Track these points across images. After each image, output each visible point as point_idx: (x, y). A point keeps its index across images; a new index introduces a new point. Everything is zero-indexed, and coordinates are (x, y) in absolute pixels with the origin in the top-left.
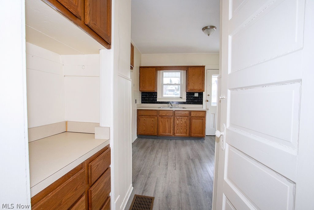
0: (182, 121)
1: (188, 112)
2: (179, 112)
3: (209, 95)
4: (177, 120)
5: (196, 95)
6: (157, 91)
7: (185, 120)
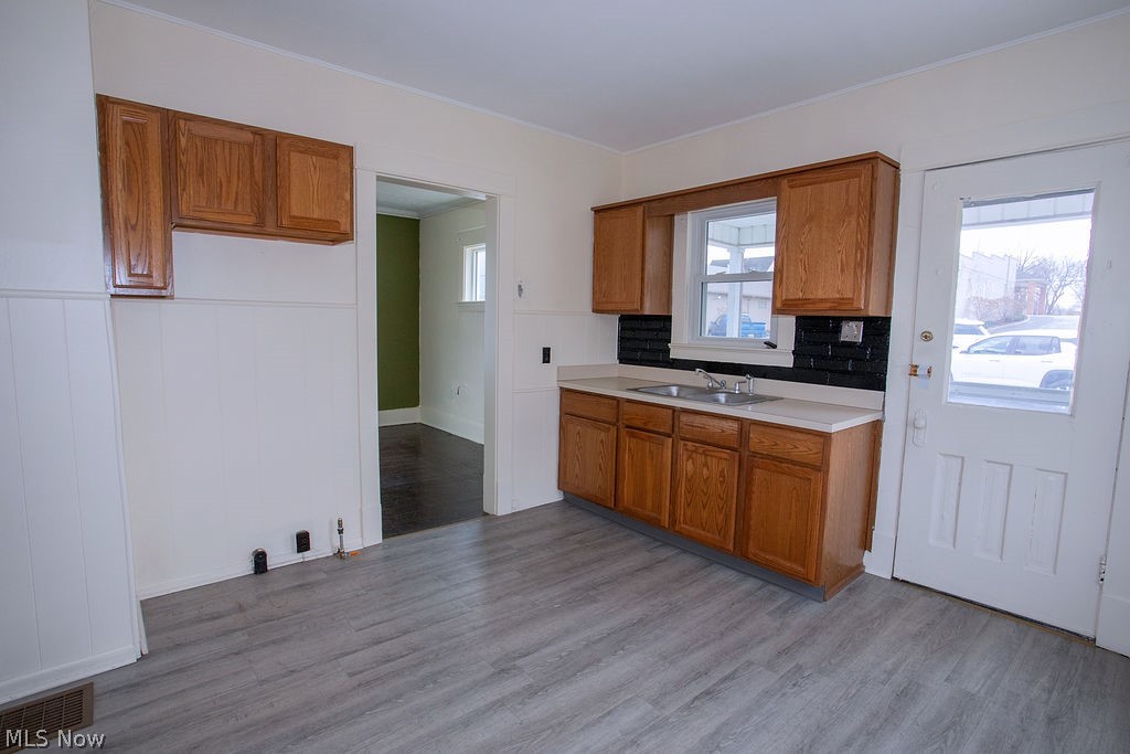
0: (706, 465)
1: (735, 426)
2: (698, 420)
3: (927, 337)
4: (689, 457)
5: (852, 332)
6: (668, 300)
7: (724, 464)
